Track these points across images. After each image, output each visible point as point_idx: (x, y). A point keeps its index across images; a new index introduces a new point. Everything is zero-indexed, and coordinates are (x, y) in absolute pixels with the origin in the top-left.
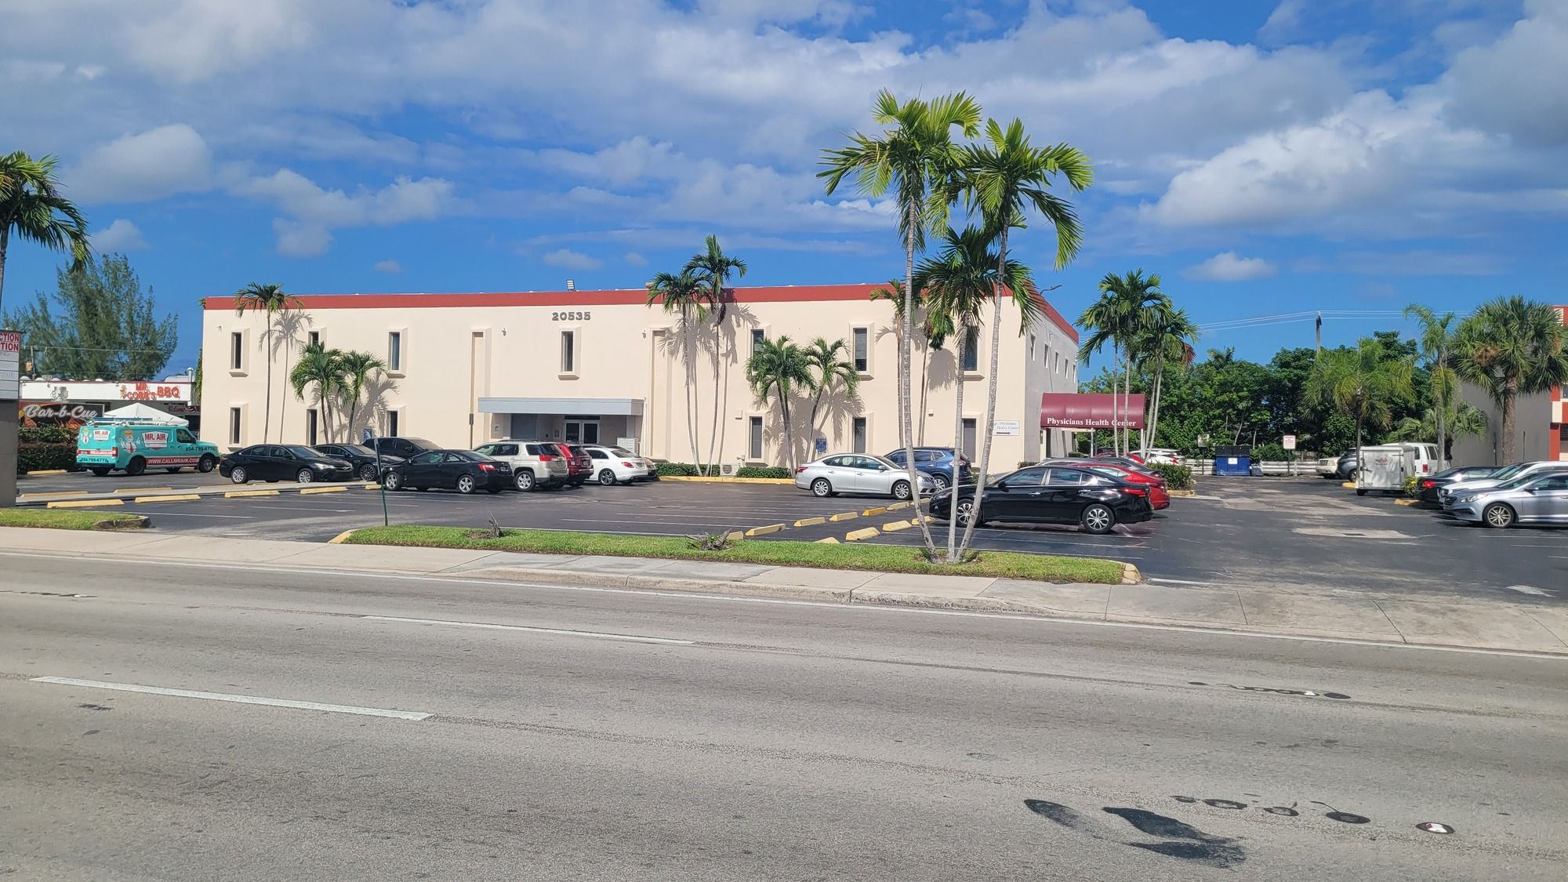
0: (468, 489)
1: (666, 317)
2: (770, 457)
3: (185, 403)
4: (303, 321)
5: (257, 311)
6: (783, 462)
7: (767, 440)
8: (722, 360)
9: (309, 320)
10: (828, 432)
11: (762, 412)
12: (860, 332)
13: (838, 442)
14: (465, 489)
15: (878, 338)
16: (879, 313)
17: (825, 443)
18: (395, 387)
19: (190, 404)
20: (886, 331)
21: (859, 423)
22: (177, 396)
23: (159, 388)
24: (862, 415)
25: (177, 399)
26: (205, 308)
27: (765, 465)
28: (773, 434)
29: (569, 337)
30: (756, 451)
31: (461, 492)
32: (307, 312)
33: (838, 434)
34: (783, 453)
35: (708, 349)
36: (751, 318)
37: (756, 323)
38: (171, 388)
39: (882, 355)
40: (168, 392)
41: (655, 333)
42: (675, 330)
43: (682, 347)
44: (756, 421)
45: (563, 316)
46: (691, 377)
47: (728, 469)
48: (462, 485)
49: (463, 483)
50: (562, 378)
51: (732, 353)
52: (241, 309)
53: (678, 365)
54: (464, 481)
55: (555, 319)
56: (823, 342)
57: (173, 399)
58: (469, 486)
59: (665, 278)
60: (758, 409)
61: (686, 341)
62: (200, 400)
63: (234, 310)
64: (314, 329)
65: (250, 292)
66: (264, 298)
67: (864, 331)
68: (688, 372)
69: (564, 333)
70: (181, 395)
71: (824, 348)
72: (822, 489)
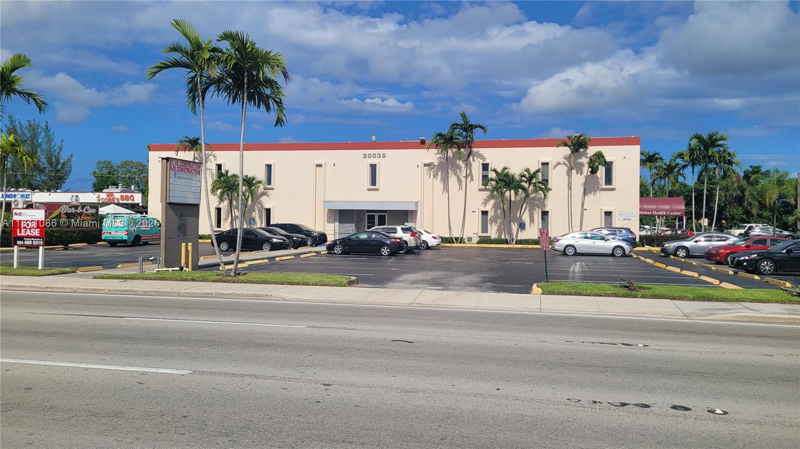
0: (387, 254)
1: (432, 155)
2: (493, 233)
3: (138, 204)
4: (212, 158)
5: (187, 152)
6: (500, 235)
7: (491, 224)
8: (464, 180)
9: (215, 157)
10: (526, 218)
11: (489, 207)
12: (545, 164)
13: (532, 224)
14: (385, 253)
15: (555, 167)
16: (557, 154)
17: (524, 225)
18: (268, 195)
19: (140, 205)
20: (559, 164)
21: (545, 214)
22: (133, 200)
23: (121, 196)
24: (547, 209)
25: (133, 202)
26: (150, 150)
27: (490, 237)
28: (494, 220)
29: (373, 167)
30: (485, 229)
31: (382, 255)
32: (214, 152)
33: (532, 220)
34: (499, 230)
35: (455, 174)
36: (481, 156)
37: (484, 159)
38: (129, 196)
39: (557, 178)
40: (127, 198)
41: (425, 165)
42: (436, 164)
43: (440, 173)
44: (485, 213)
45: (370, 156)
46: (446, 189)
47: (470, 239)
48: (383, 251)
49: (383, 250)
50: (369, 190)
51: (469, 175)
52: (177, 151)
53: (438, 184)
54: (384, 249)
55: (365, 157)
56: (529, 169)
57: (130, 202)
58: (388, 252)
59: (440, 135)
60: (485, 206)
61: (444, 169)
62: (147, 202)
63: (174, 152)
64: (219, 162)
65: (185, 141)
66: (192, 145)
67: (547, 164)
68: (444, 186)
69: (371, 165)
70: (135, 199)
71: (529, 173)
72: (570, 251)
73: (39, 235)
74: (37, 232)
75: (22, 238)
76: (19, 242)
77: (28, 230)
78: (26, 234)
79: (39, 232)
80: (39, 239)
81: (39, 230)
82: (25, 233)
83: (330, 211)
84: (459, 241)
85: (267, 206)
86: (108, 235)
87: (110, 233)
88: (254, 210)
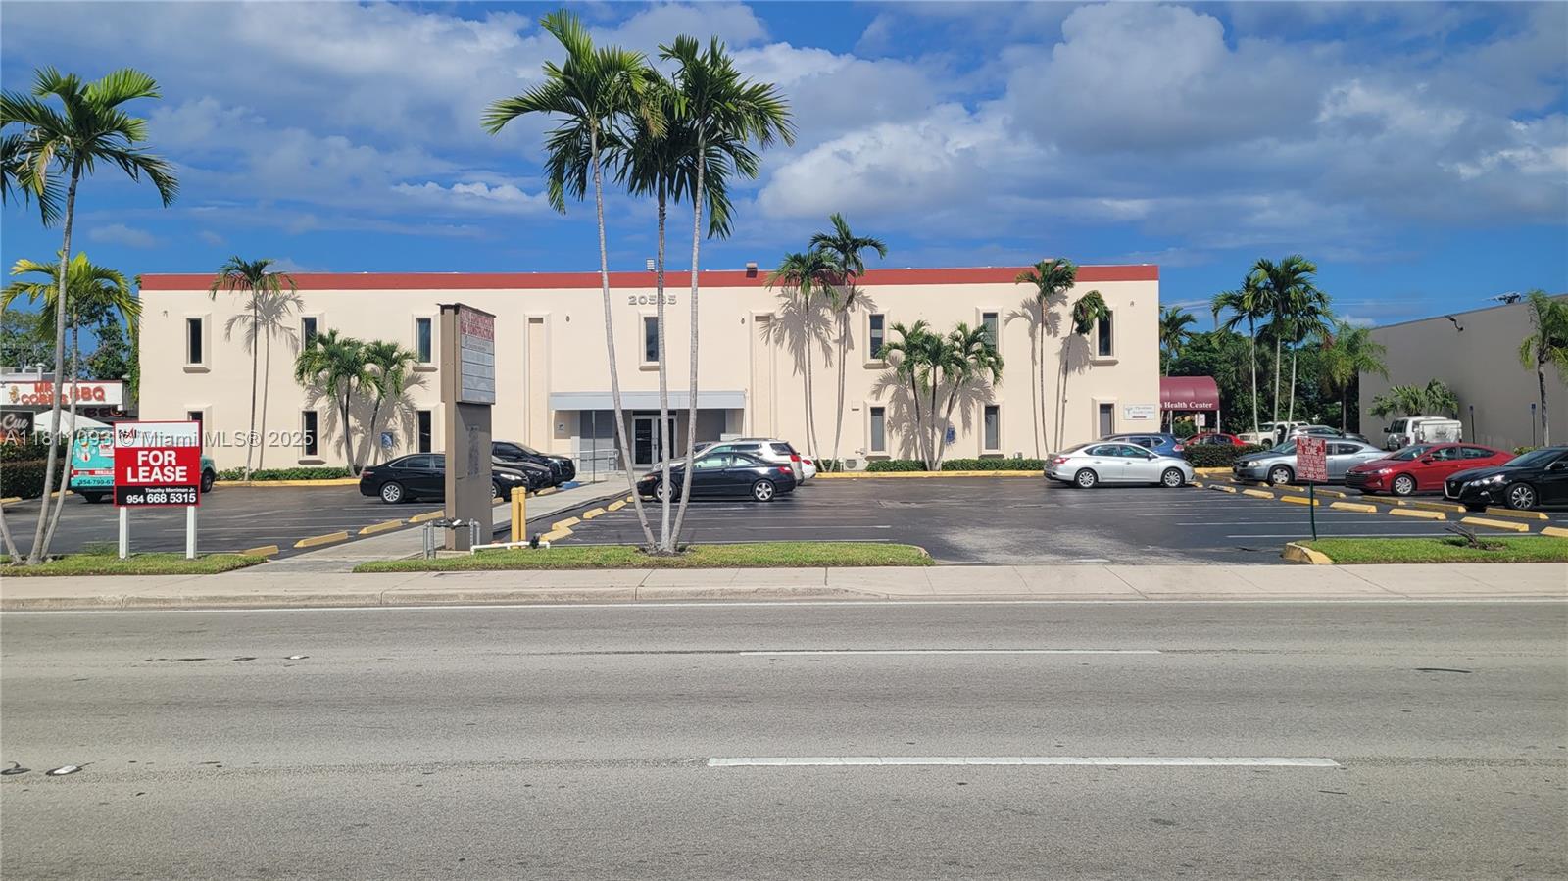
0: (767, 497)
1: (769, 299)
2: (893, 450)
3: (114, 407)
4: (291, 305)
5: (237, 293)
6: (907, 453)
7: (890, 432)
8: (835, 347)
9: (299, 303)
10: (956, 419)
11: (885, 400)
12: (990, 316)
13: (967, 431)
14: (763, 496)
15: (1007, 322)
16: (1011, 297)
17: (953, 433)
18: (424, 383)
19: (120, 408)
20: (1014, 315)
21: (992, 410)
22: (101, 398)
24: (995, 402)
25: (100, 403)
27: (889, 457)
28: (896, 424)
29: (652, 324)
30: (878, 442)
31: (758, 500)
32: (298, 292)
33: (967, 423)
34: (907, 444)
35: (818, 336)
36: (867, 302)
37: (872, 307)
38: (95, 388)
39: (1012, 340)
40: (87, 394)
41: (758, 319)
42: (779, 315)
43: (787, 335)
44: (877, 412)
45: (643, 300)
46: (800, 365)
47: (852, 463)
48: (759, 492)
49: (760, 490)
50: (643, 369)
51: (845, 340)
52: (214, 289)
53: (785, 356)
54: (761, 486)
55: (633, 303)
56: (965, 326)
57: (93, 402)
58: (769, 493)
60: (877, 398)
61: (797, 327)
62: (137, 402)
63: (206, 292)
64: (308, 314)
65: (237, 268)
66: (251, 276)
67: (994, 315)
68: (796, 360)
69: (646, 319)
70: (106, 396)
71: (965, 333)
72: (1087, 480)
73: (185, 480)
74: (178, 474)
75: (139, 489)
76: (130, 499)
77: (157, 470)
78: (152, 480)
79: (184, 474)
80: (184, 490)
81: (185, 468)
82: (149, 477)
83: (560, 413)
84: (832, 468)
85: (422, 406)
86: (88, 477)
87: (92, 473)
88: (392, 416)
